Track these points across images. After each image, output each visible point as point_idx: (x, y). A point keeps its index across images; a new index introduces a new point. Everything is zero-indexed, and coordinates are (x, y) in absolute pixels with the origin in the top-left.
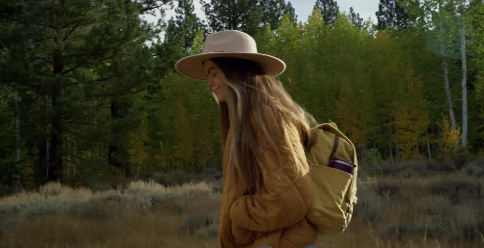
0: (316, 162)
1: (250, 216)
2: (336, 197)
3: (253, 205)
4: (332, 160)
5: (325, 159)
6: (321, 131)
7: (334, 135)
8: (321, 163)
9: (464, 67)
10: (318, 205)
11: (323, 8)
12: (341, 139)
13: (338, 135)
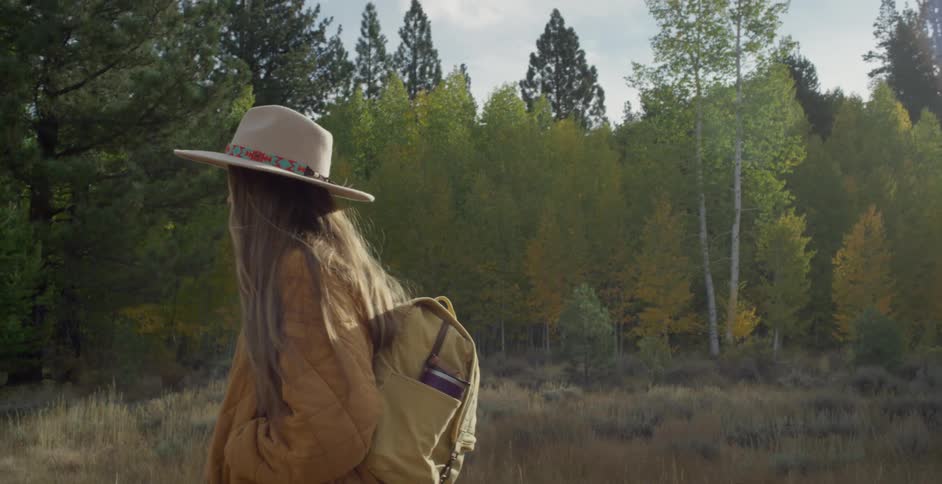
0: (398, 367)
1: (259, 453)
2: (420, 439)
3: (268, 435)
4: (426, 369)
5: (416, 364)
6: (419, 310)
7: (440, 321)
8: (407, 372)
9: (738, 204)
10: (387, 449)
11: (410, 59)
12: (452, 328)
13: (448, 321)
